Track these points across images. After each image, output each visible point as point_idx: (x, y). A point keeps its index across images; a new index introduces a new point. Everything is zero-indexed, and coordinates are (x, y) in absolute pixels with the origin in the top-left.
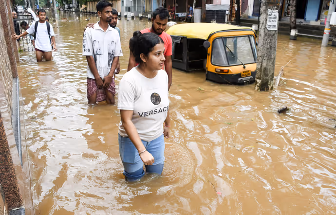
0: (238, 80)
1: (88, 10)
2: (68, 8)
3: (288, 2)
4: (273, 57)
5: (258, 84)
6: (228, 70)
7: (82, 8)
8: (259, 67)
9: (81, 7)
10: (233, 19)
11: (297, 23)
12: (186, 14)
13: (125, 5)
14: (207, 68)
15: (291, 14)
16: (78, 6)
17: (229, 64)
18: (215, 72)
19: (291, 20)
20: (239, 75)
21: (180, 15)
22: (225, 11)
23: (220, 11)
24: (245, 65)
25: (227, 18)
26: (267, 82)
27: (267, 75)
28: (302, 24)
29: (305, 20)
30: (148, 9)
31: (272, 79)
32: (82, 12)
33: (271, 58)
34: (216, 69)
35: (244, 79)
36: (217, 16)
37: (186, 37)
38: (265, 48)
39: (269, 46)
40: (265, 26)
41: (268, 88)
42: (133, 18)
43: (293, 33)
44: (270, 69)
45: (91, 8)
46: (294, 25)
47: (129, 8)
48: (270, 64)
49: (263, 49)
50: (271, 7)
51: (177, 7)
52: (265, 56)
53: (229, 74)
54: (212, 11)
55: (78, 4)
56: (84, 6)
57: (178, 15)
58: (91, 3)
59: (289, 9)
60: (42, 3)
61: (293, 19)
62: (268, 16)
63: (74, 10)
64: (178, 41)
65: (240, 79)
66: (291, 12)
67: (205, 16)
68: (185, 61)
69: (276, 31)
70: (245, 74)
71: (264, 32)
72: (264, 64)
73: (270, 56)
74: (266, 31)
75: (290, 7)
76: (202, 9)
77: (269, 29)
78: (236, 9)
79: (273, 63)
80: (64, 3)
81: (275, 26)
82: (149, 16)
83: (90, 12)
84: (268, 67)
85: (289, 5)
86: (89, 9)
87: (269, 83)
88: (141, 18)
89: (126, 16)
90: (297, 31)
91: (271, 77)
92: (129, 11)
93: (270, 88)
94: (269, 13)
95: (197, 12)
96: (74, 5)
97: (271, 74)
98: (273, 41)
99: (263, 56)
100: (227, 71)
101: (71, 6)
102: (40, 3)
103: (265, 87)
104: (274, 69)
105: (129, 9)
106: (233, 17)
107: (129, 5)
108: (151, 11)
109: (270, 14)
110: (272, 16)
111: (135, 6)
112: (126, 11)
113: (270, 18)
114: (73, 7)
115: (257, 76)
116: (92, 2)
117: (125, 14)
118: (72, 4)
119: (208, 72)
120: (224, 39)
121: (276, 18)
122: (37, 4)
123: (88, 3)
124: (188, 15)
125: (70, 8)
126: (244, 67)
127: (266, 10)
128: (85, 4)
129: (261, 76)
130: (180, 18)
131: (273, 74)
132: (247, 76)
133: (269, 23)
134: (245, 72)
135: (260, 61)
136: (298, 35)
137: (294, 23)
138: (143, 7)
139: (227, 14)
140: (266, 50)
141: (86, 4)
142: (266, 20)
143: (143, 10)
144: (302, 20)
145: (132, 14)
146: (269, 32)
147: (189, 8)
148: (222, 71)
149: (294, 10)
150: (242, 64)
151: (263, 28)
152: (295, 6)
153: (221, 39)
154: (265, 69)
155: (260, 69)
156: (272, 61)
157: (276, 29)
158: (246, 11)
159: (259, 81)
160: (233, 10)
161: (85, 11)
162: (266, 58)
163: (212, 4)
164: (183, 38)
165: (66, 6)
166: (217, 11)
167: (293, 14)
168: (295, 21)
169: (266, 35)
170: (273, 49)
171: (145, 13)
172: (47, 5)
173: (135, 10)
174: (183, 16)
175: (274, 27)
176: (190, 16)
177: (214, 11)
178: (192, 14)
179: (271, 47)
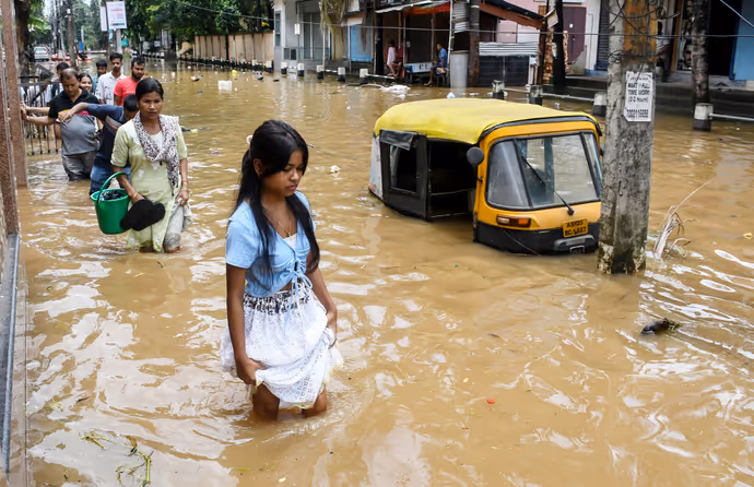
0: (553, 245)
1: (196, 54)
2: (148, 51)
3: (687, 34)
4: (642, 187)
5: (606, 257)
6: (530, 220)
7: (182, 51)
8: (608, 213)
9: (180, 48)
10: (547, 76)
11: (711, 87)
12: (430, 65)
13: (283, 44)
14: (476, 214)
15: (695, 67)
16: (173, 46)
17: (530, 204)
18: (496, 224)
19: (695, 80)
20: (557, 233)
21: (416, 68)
22: (527, 58)
23: (516, 57)
24: (573, 208)
25: (531, 74)
26: (630, 251)
27: (628, 234)
28: (724, 89)
29: (732, 79)
30: (338, 55)
31: (642, 244)
32: (181, 59)
33: (638, 192)
34: (498, 217)
35: (569, 242)
36: (508, 70)
37: (424, 137)
38: (622, 168)
39: (631, 162)
40: (621, 111)
41: (633, 266)
42: (301, 74)
43: (701, 112)
44: (636, 218)
45: (203, 51)
46: (703, 93)
47: (294, 52)
48: (638, 205)
49: (616, 169)
50: (635, 66)
51: (408, 50)
52: (623, 185)
53: (531, 228)
54: (494, 57)
55: (173, 40)
56: (186, 46)
57: (410, 69)
58: (202, 38)
59: (689, 52)
60: (91, 37)
61: (700, 78)
62: (628, 88)
63: (162, 54)
64: (406, 145)
65: (560, 242)
66: (696, 61)
67: (477, 71)
68: (423, 193)
69: (648, 123)
70: (572, 229)
71: (619, 126)
72: (621, 207)
73: (637, 185)
74: (624, 126)
75: (691, 48)
76: (468, 53)
77: (629, 120)
78: (555, 55)
79: (645, 204)
80: (141, 39)
81: (646, 112)
82: (341, 71)
83: (200, 61)
84: (631, 214)
85: (689, 42)
86: (198, 54)
87: (635, 254)
88: (321, 76)
89: (284, 71)
90: (711, 108)
91: (639, 239)
92: (294, 57)
93: (637, 267)
94: (629, 81)
95: (458, 64)
96: (165, 43)
97: (639, 231)
98: (642, 150)
99: (616, 187)
100: (526, 222)
101: (157, 44)
102: (86, 38)
103: (624, 264)
104: (645, 218)
105: (292, 54)
106: (549, 71)
107: (294, 44)
108: (345, 59)
109: (633, 82)
110: (638, 88)
111: (306, 47)
112: (286, 57)
113: (633, 92)
114: (162, 47)
115: (602, 236)
116: (205, 36)
117: (284, 65)
118: (160, 40)
119: (479, 223)
120: (519, 142)
121: (647, 92)
122: (80, 39)
123: (197, 39)
124: (434, 69)
125: (153, 49)
126: (571, 213)
127: (622, 74)
128: (188, 41)
129: (611, 235)
130: (416, 76)
131: (644, 230)
132: (578, 233)
133: (629, 105)
134: (573, 224)
135: (609, 198)
136: (715, 119)
137: (704, 86)
138: (327, 49)
139: (533, 66)
140: (624, 171)
141: (191, 40)
142: (623, 98)
143: (326, 55)
144: (725, 80)
145: (300, 67)
146: (632, 127)
147: (438, 52)
148: (514, 221)
149: (703, 56)
150: (565, 205)
151: (615, 116)
152: (703, 46)
153: (511, 143)
154: (624, 218)
155: (611, 220)
156: (642, 198)
157: (649, 120)
158: (580, 58)
159: (608, 249)
160: (548, 57)
161: (189, 56)
162: (626, 192)
163: (495, 41)
164: (418, 138)
165: (146, 45)
166: (509, 58)
167: (700, 65)
168: (707, 82)
169: (622, 135)
170: (642, 168)
171: (332, 62)
172: (101, 42)
173: (306, 56)
174: (423, 70)
175: (644, 113)
176: (441, 70)
177: (501, 58)
178: (445, 65)
179: (637, 164)
